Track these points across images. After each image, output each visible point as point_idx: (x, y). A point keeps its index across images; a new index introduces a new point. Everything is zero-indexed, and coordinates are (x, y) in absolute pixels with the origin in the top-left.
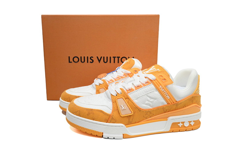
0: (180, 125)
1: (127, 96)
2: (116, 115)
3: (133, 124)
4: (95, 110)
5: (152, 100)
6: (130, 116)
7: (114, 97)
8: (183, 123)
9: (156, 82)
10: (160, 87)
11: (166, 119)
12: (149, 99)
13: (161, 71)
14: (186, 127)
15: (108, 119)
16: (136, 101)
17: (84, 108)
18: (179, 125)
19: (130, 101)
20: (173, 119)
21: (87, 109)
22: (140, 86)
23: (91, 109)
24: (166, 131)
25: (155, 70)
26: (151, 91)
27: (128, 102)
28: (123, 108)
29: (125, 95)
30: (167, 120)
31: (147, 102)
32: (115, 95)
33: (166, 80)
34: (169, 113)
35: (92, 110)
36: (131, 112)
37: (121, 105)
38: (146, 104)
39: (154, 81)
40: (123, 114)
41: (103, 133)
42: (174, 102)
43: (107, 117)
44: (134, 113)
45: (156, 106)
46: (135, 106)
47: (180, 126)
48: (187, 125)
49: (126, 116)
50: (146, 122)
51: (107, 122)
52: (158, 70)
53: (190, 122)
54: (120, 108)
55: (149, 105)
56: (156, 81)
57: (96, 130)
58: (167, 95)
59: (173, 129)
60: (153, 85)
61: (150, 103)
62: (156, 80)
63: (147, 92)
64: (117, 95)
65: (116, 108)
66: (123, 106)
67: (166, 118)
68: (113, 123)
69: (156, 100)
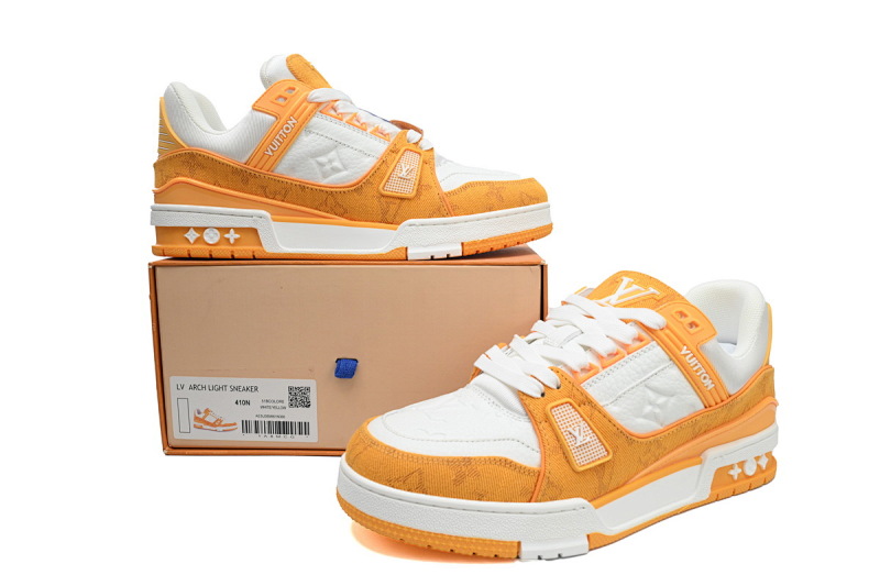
0: (735, 472)
1: (583, 393)
2: (557, 468)
3: (611, 491)
4: (479, 460)
5: (661, 400)
6: (602, 466)
7: (537, 402)
8: (741, 464)
9: (667, 336)
10: (684, 352)
11: (697, 460)
12: (651, 394)
13: (664, 294)
14: (748, 477)
15: (535, 487)
16: (613, 410)
17: (438, 458)
18: (732, 472)
19: (596, 413)
20: (719, 455)
21: (450, 462)
22: (617, 354)
23: (464, 458)
24: (699, 500)
25: (639, 291)
26: (657, 367)
27: (591, 418)
28: (580, 438)
29: (575, 391)
30: (700, 462)
31: (648, 409)
32: (539, 396)
33: (697, 326)
34: (706, 436)
35: (467, 461)
36: (607, 450)
37: (570, 429)
38: (645, 417)
39: (661, 334)
40: (582, 461)
41: (519, 543)
42: (724, 397)
43: (530, 481)
44: (614, 453)
45: (673, 418)
46: (615, 429)
47: (736, 478)
48: (750, 470)
49: (590, 469)
50: (642, 480)
51: (530, 501)
52: (652, 290)
53: (757, 458)
54: (569, 441)
55: (655, 417)
56: (667, 331)
57: (493, 538)
58: (705, 378)
59: (717, 491)
60: (659, 348)
61: (657, 410)
62: (667, 327)
63: (645, 372)
64: (543, 395)
65: (553, 443)
66: (576, 434)
67: (696, 458)
68: (552, 499)
69: (673, 400)
